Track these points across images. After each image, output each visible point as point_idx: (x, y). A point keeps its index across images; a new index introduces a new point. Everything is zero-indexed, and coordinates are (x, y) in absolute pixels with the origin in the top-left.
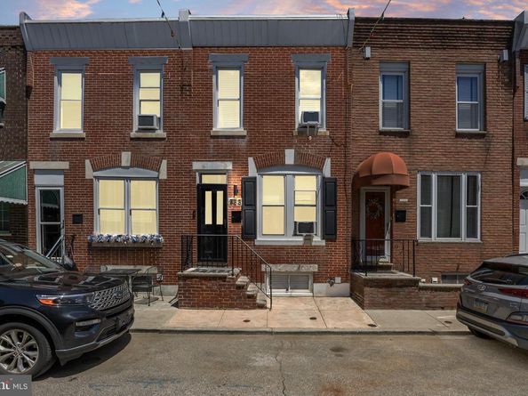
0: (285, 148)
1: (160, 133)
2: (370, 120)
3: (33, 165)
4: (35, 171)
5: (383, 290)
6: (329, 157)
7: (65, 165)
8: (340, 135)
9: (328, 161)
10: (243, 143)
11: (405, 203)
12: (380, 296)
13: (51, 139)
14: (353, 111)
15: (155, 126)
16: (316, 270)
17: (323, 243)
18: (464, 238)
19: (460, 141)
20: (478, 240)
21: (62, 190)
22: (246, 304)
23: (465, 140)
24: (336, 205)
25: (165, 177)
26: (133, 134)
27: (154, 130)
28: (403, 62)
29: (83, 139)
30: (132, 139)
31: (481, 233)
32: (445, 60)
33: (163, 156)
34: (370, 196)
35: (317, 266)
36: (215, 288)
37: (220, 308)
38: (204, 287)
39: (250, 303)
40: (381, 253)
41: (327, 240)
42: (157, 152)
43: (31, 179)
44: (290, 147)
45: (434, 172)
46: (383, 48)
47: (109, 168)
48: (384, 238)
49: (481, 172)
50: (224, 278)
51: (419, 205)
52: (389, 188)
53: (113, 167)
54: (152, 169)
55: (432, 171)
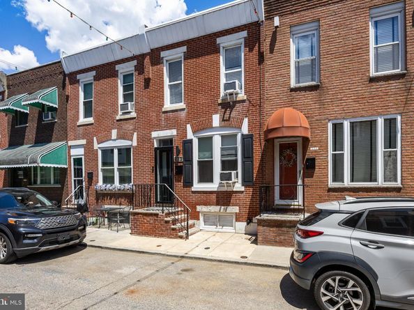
0: (212, 114)
1: (133, 115)
2: (281, 80)
3: (70, 143)
4: (70, 147)
5: (274, 229)
6: (246, 117)
7: (83, 142)
8: (255, 97)
9: (246, 121)
10: (183, 114)
11: (315, 151)
12: (271, 234)
13: (78, 126)
14: (267, 75)
15: (130, 110)
16: (238, 211)
17: (243, 189)
18: (380, 182)
19: (375, 85)
20: (398, 184)
21: (83, 157)
22: (171, 234)
23: (380, 83)
24: (252, 157)
25: (136, 145)
26: (118, 117)
27: (129, 112)
28: (313, 21)
29: (92, 124)
30: (118, 121)
31: (402, 177)
32: (358, 8)
33: (134, 130)
34: (283, 147)
35: (238, 208)
36: (152, 221)
37: (155, 236)
38: (145, 221)
39: (173, 234)
40: (294, 197)
41: (246, 186)
42: (131, 127)
43: (69, 152)
44: (216, 113)
45: (346, 119)
46: (292, 13)
47: (106, 141)
48: (297, 183)
49: (401, 114)
50: (156, 215)
51: (330, 152)
52: (301, 139)
53: (108, 141)
54: (128, 140)
55: (344, 119)
